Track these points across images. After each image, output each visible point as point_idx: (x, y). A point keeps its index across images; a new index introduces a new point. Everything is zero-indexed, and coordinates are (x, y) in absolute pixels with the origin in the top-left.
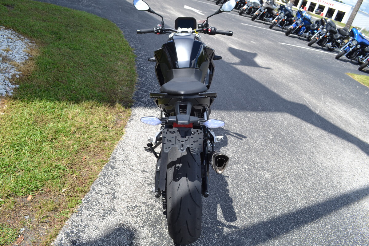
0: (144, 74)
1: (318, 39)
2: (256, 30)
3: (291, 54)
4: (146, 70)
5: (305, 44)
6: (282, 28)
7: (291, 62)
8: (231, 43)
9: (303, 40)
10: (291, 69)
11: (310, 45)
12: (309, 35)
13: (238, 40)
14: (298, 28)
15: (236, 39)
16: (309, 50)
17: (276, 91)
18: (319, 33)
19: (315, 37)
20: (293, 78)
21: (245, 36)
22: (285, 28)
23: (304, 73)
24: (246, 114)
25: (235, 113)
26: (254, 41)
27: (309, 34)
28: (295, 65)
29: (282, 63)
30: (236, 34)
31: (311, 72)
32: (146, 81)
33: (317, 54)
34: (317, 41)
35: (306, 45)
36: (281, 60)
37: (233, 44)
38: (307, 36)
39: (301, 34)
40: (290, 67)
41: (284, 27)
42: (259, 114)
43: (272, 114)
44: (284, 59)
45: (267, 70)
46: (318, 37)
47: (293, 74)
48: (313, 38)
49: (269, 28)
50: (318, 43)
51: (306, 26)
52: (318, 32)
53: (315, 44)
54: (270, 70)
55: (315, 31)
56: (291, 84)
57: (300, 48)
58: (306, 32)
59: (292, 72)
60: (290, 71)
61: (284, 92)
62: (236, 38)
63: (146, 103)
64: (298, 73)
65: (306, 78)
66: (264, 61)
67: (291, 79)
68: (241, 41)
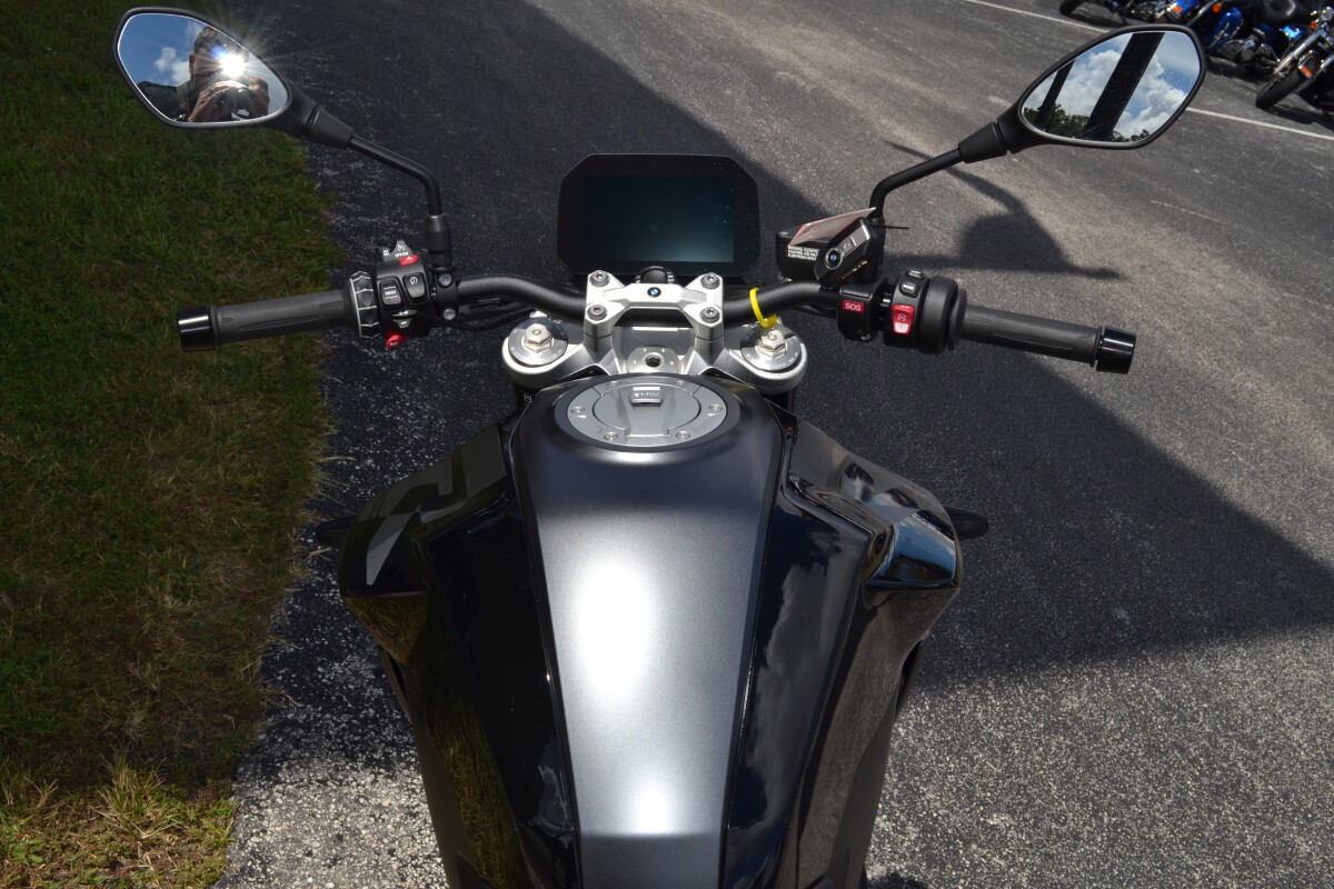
0: (380, 404)
1: (1308, 75)
2: (1000, 29)
3: (1192, 165)
4: (394, 365)
5: (1242, 97)
6: (1121, 14)
7: (1207, 222)
8: (891, 115)
9: (1229, 73)
10: (1221, 268)
11: (1266, 104)
12: (1254, 49)
13: (923, 90)
14: (1205, 14)
15: (914, 85)
16: (1268, 132)
17: (1179, 448)
18: (1313, 46)
19: (1294, 62)
20: (1245, 332)
21: (955, 65)
22: (1138, 11)
23: (1287, 289)
24: (1054, 696)
25: (984, 700)
26: (1001, 97)
27: (1258, 43)
28: (1230, 240)
29: (1164, 231)
30: (910, 55)
31: (1318, 281)
32: (385, 470)
33: (1309, 155)
34: (1304, 86)
35: (1248, 100)
36: (1155, 206)
37: (900, 122)
38: (1247, 56)
39: (1219, 45)
40: (1213, 255)
41: (1132, 7)
42: (1128, 682)
43: (1201, 667)
44: (1168, 201)
45: (1102, 285)
46: (1312, 65)
47: (1234, 302)
48: (1284, 70)
49: (1058, 12)
50: (1305, 95)
51: (1246, 7)
52: (1311, 39)
53: (1293, 100)
54: (1116, 285)
55: (1290, 33)
56: (1247, 381)
57: (1226, 123)
58: (1244, 34)
59: (1232, 292)
60: (1220, 286)
61: (1229, 455)
62: (913, 79)
63: (358, 699)
64: (1258, 290)
65: (1305, 323)
66: (1077, 227)
67: (1239, 343)
68: (936, 95)
